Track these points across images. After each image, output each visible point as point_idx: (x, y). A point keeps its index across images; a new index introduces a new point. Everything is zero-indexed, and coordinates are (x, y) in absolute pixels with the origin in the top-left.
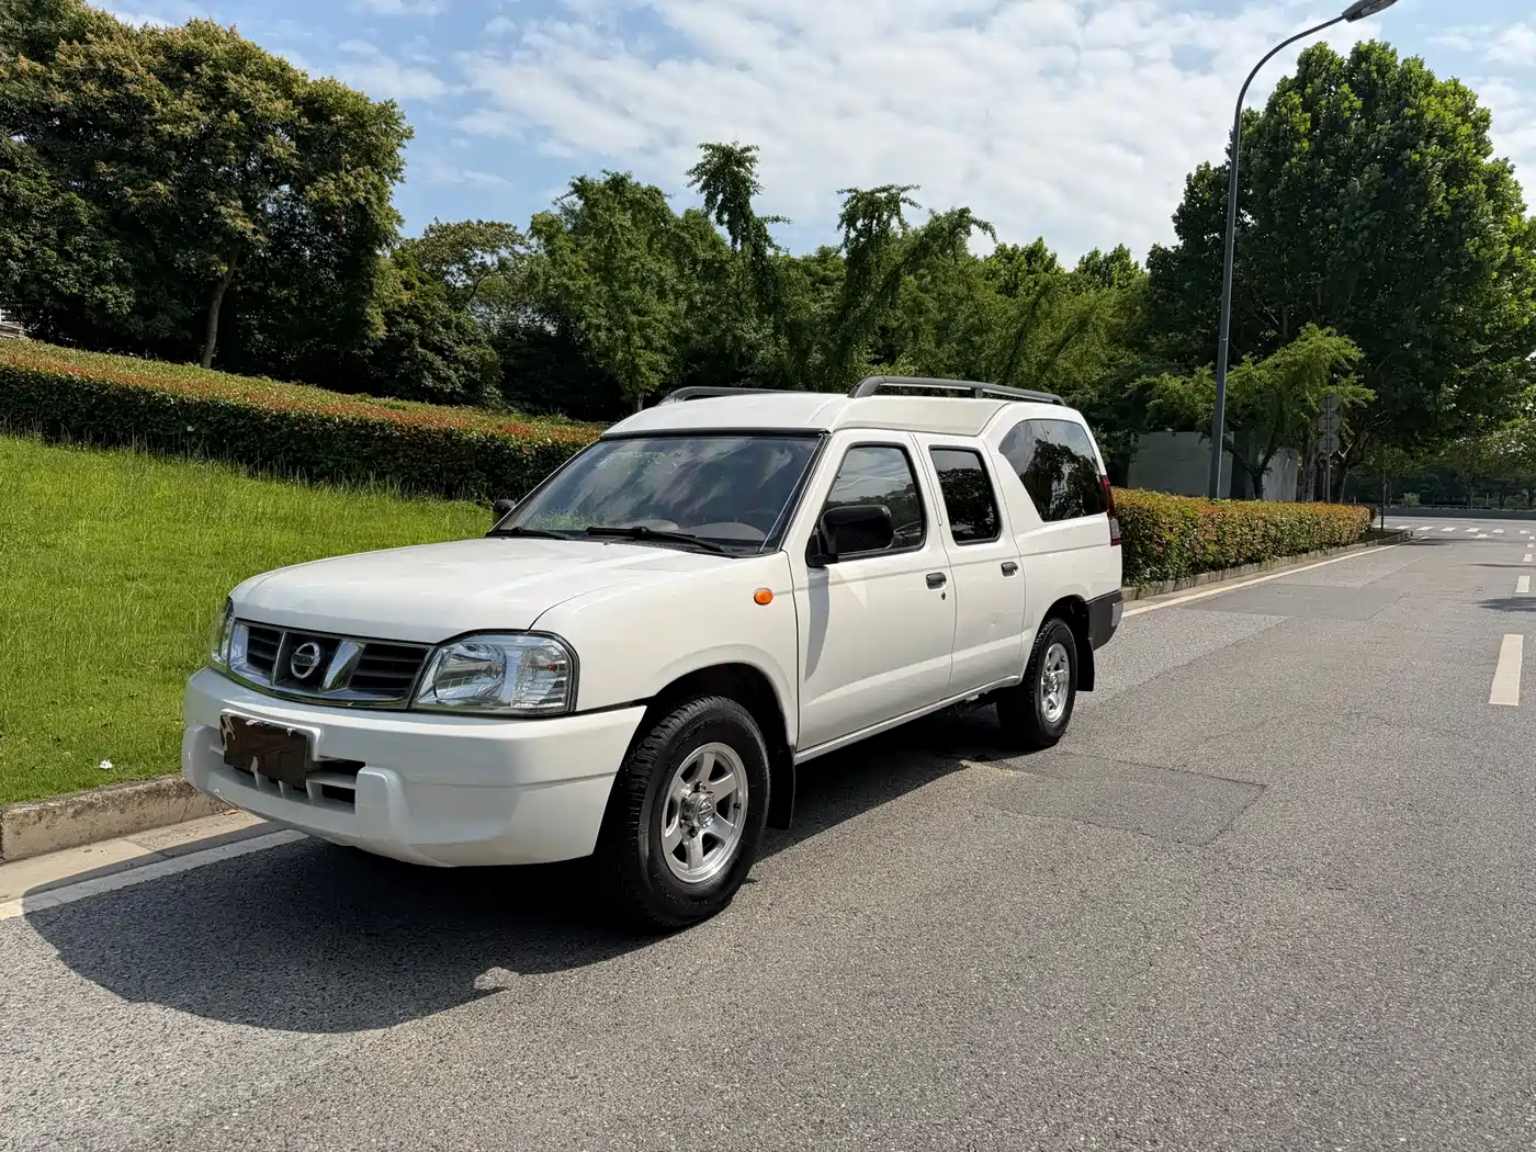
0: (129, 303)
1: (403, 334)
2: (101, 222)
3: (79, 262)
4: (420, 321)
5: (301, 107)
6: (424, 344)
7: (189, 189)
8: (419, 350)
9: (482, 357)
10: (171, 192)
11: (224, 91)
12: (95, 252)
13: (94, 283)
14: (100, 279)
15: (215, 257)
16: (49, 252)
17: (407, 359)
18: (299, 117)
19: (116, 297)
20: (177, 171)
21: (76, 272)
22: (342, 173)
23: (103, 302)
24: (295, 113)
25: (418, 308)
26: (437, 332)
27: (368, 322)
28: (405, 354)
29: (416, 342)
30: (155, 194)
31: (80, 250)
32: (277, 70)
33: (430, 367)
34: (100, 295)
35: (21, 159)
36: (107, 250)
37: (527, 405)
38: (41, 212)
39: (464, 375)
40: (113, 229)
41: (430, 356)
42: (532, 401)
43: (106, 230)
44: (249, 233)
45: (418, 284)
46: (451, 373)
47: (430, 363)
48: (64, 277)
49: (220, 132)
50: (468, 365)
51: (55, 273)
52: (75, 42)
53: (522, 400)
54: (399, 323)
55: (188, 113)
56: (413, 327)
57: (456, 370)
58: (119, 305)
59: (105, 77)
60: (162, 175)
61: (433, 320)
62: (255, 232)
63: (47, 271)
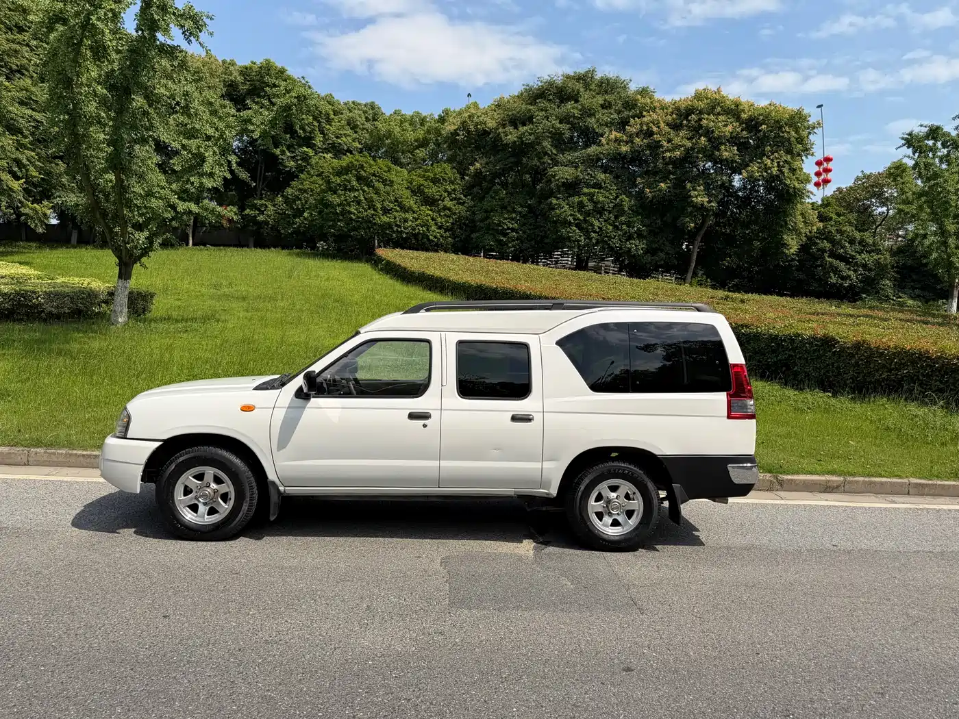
0: (642, 249)
1: (819, 250)
2: (634, 208)
3: (621, 230)
4: (832, 241)
5: (744, 125)
6: (832, 255)
7: (679, 184)
8: (828, 260)
9: (877, 262)
10: (669, 187)
11: (701, 127)
12: (629, 225)
13: (627, 240)
14: (630, 238)
15: (687, 219)
16: (609, 227)
17: (819, 266)
18: (741, 131)
19: (636, 246)
20: (673, 175)
21: (619, 235)
22: (765, 158)
23: (630, 249)
24: (739, 130)
25: (832, 232)
26: (843, 247)
27: (786, 244)
28: (819, 263)
29: (826, 255)
30: (660, 190)
31: (623, 224)
32: (733, 107)
33: (836, 271)
34: (629, 246)
35: (605, 183)
36: (634, 222)
37: (917, 292)
38: (609, 207)
39: (861, 274)
40: (640, 211)
41: (836, 263)
42: (922, 289)
43: (637, 212)
44: (706, 204)
45: (834, 217)
46: (851, 273)
47: (836, 267)
48: (613, 238)
49: (696, 150)
50: (865, 266)
51: (610, 238)
52: (636, 118)
53: (913, 288)
54: (817, 244)
55: (680, 143)
56: (826, 245)
57: (855, 271)
58: (637, 250)
59: (646, 133)
60: (664, 179)
61: (841, 240)
62: (709, 202)
63: (607, 237)
